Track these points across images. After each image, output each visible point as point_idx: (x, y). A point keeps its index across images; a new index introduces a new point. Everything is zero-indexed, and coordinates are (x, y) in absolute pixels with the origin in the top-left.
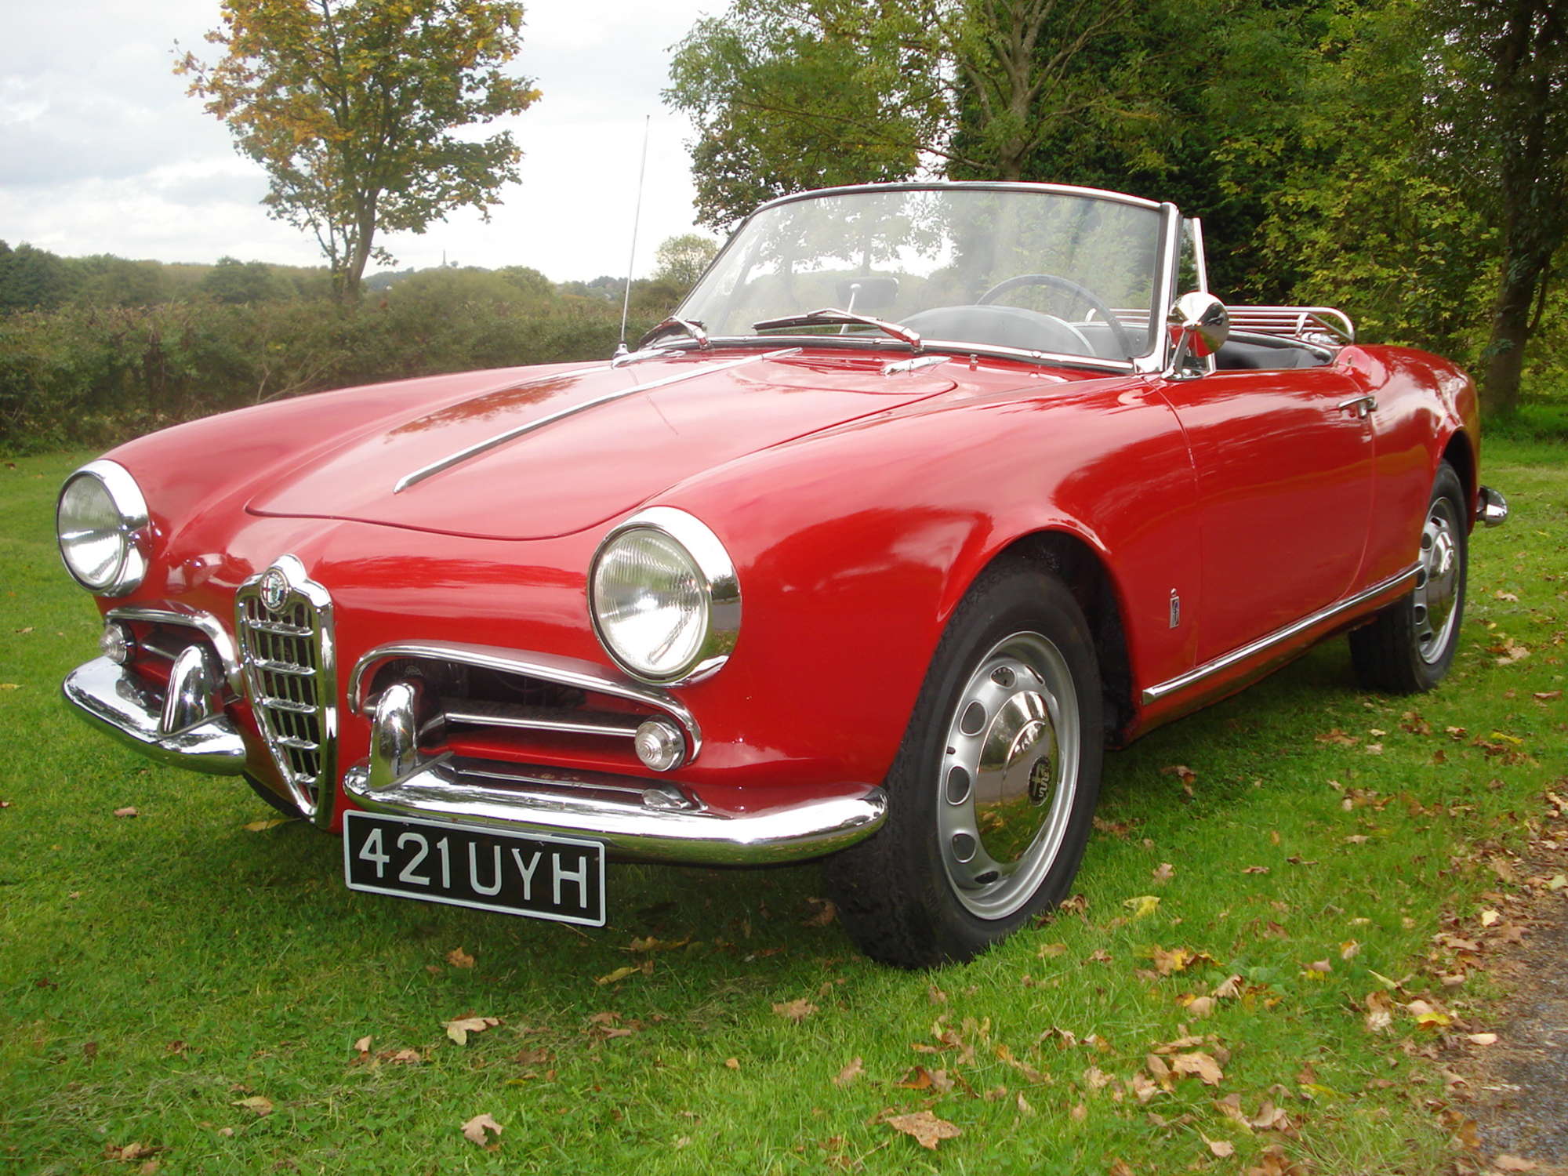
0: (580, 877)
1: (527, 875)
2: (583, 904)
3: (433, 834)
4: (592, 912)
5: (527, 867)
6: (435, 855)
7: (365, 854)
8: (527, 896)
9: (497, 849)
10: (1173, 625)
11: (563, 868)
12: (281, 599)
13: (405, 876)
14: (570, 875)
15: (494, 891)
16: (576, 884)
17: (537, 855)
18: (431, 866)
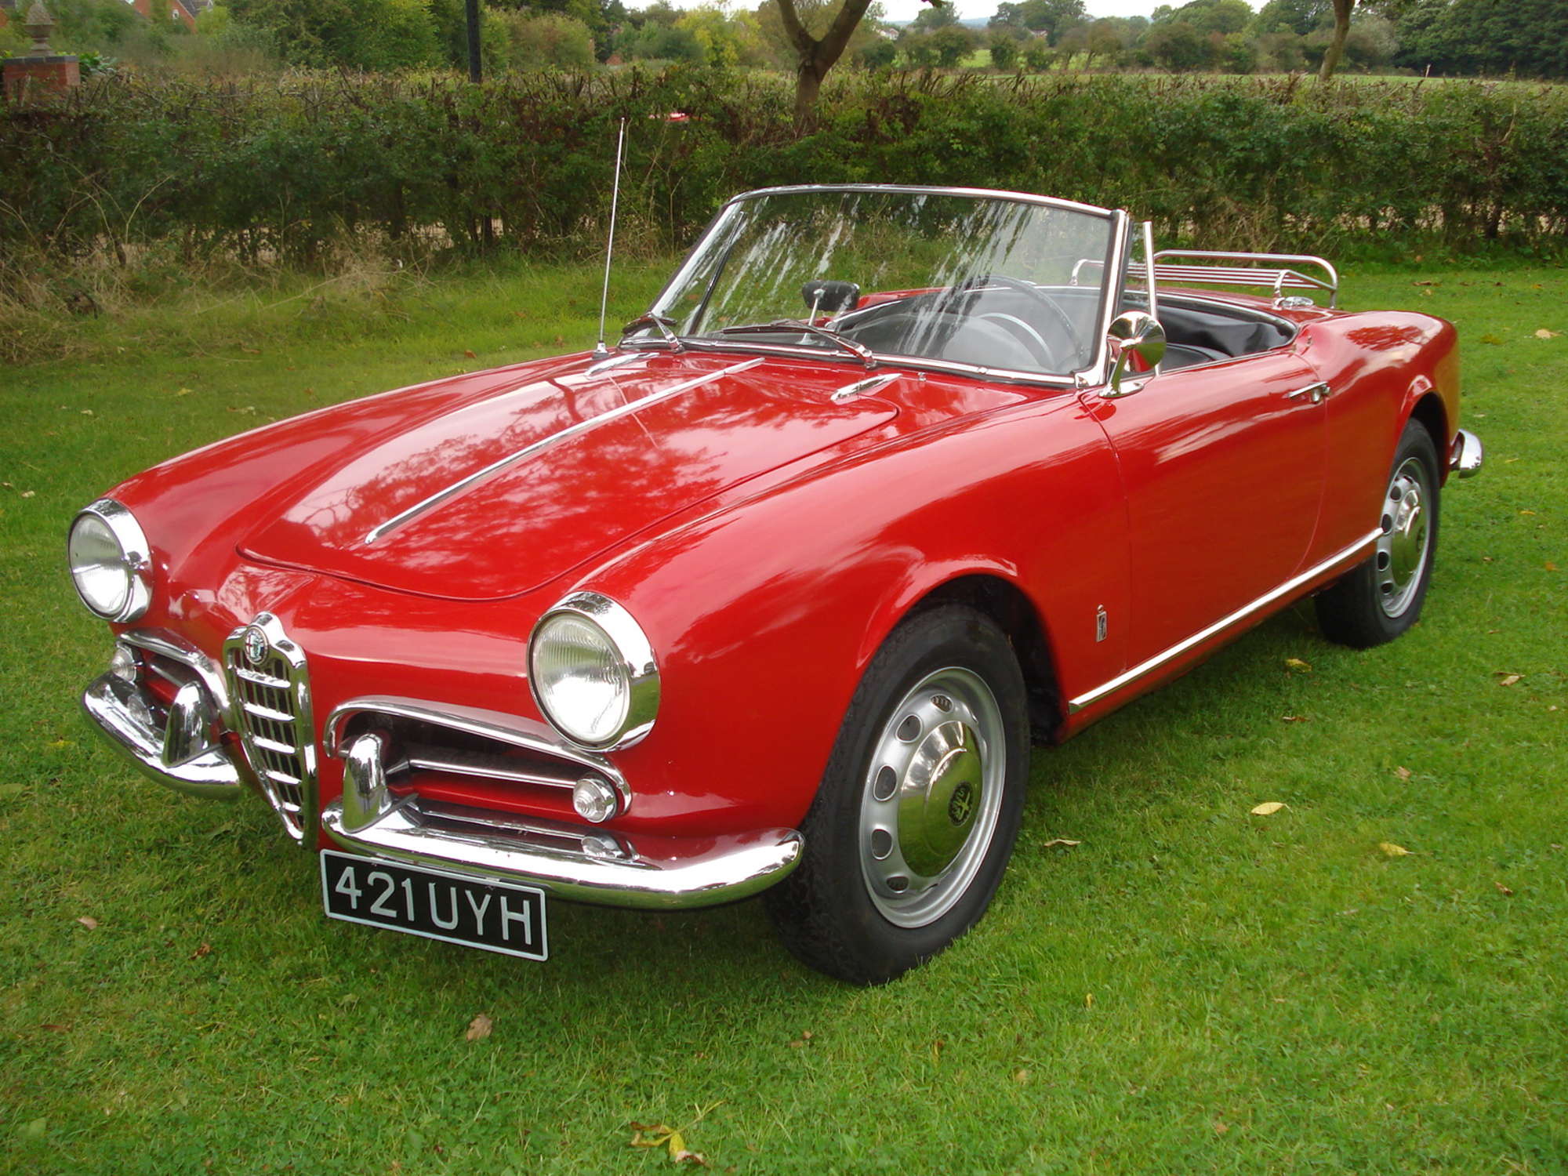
0: (525, 917)
1: (479, 914)
2: (528, 941)
3: (399, 874)
4: (536, 948)
5: (479, 907)
6: (400, 892)
7: (340, 888)
8: (480, 931)
9: (453, 890)
10: (1099, 638)
11: (510, 909)
12: (262, 654)
13: (375, 908)
14: (516, 916)
15: (452, 925)
16: (521, 924)
17: (488, 897)
18: (396, 902)
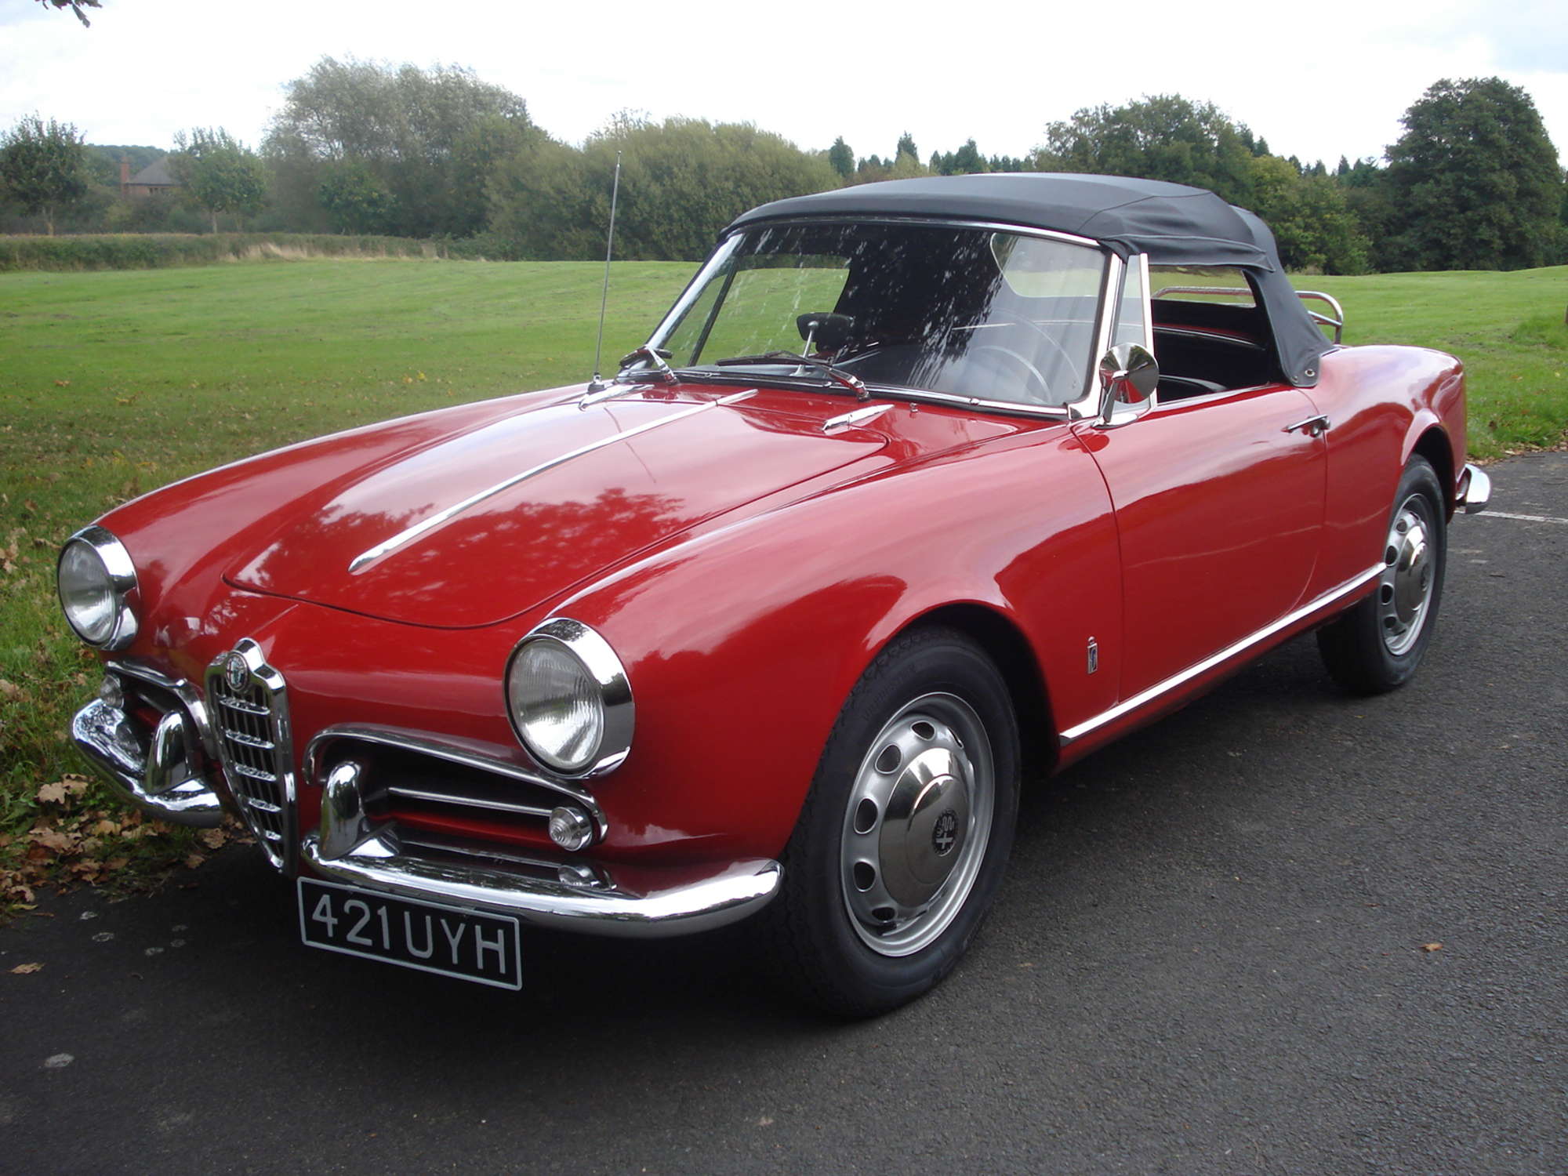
0: (499, 946)
1: (454, 943)
2: (503, 970)
3: (374, 902)
4: (510, 977)
5: (454, 936)
6: (375, 920)
7: (316, 916)
8: (455, 960)
9: (428, 918)
10: (1091, 670)
11: (484, 938)
13: (352, 937)
14: (490, 945)
15: (427, 954)
16: (495, 953)
17: (462, 926)
18: (371, 929)
